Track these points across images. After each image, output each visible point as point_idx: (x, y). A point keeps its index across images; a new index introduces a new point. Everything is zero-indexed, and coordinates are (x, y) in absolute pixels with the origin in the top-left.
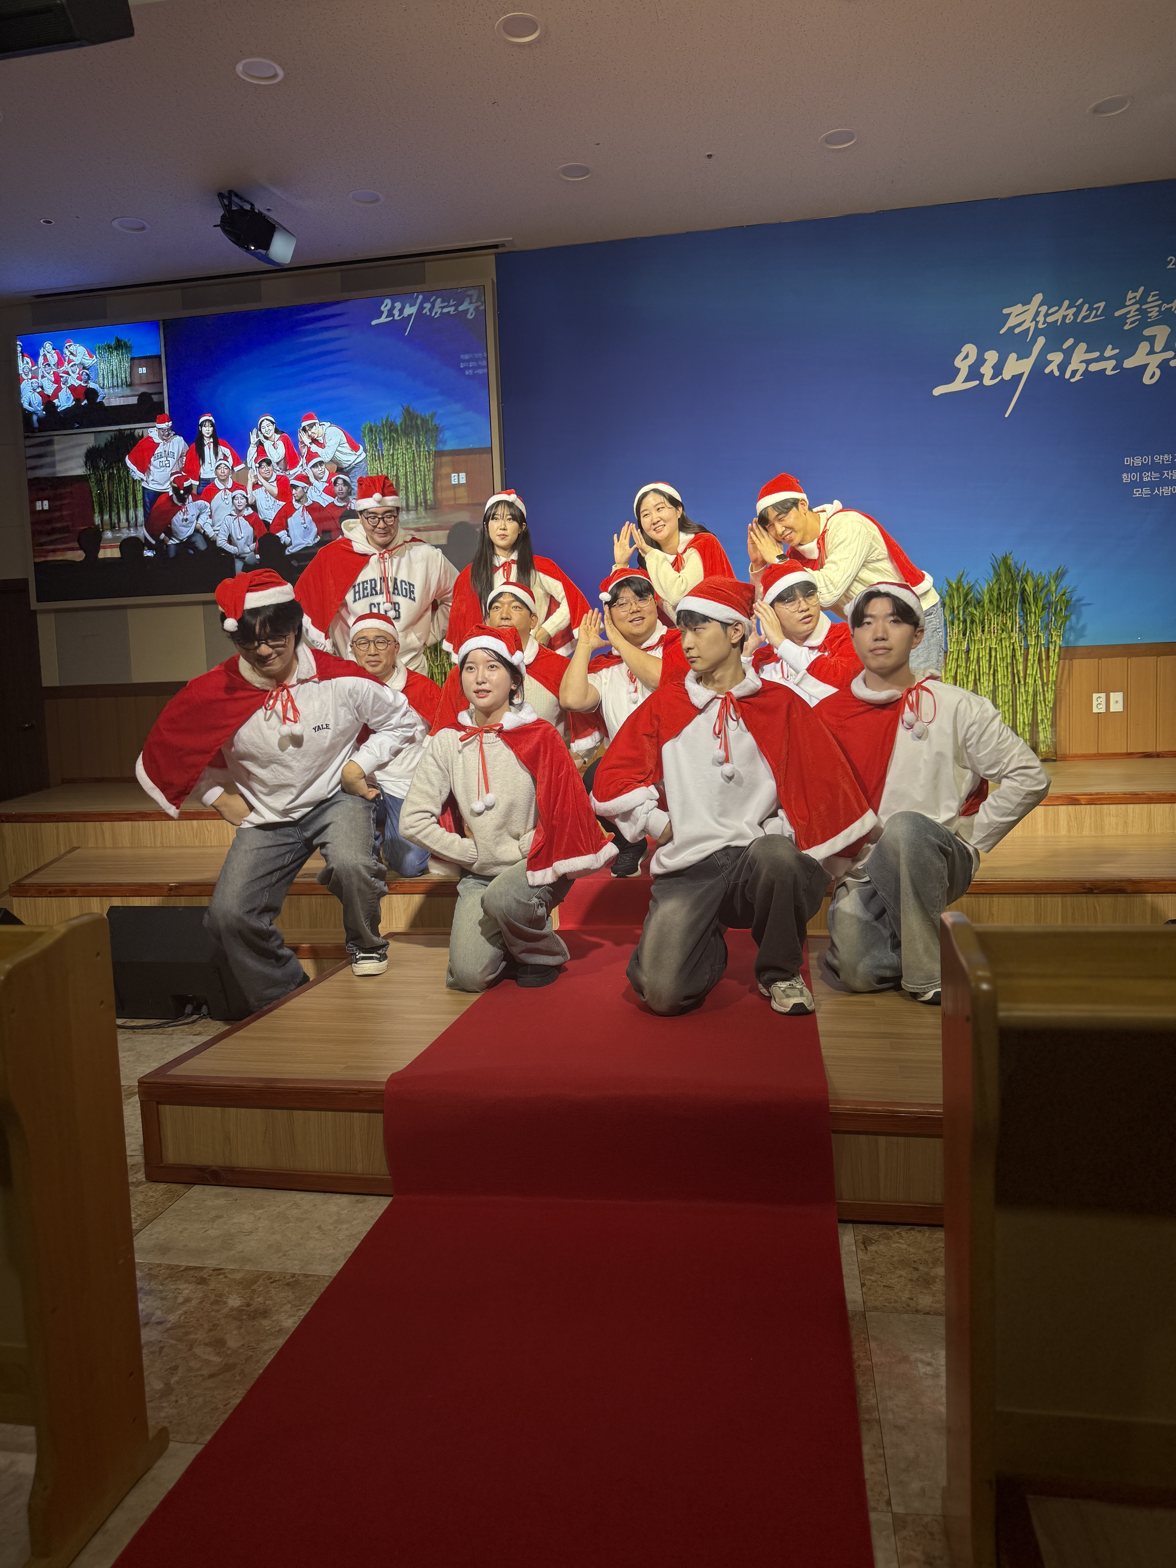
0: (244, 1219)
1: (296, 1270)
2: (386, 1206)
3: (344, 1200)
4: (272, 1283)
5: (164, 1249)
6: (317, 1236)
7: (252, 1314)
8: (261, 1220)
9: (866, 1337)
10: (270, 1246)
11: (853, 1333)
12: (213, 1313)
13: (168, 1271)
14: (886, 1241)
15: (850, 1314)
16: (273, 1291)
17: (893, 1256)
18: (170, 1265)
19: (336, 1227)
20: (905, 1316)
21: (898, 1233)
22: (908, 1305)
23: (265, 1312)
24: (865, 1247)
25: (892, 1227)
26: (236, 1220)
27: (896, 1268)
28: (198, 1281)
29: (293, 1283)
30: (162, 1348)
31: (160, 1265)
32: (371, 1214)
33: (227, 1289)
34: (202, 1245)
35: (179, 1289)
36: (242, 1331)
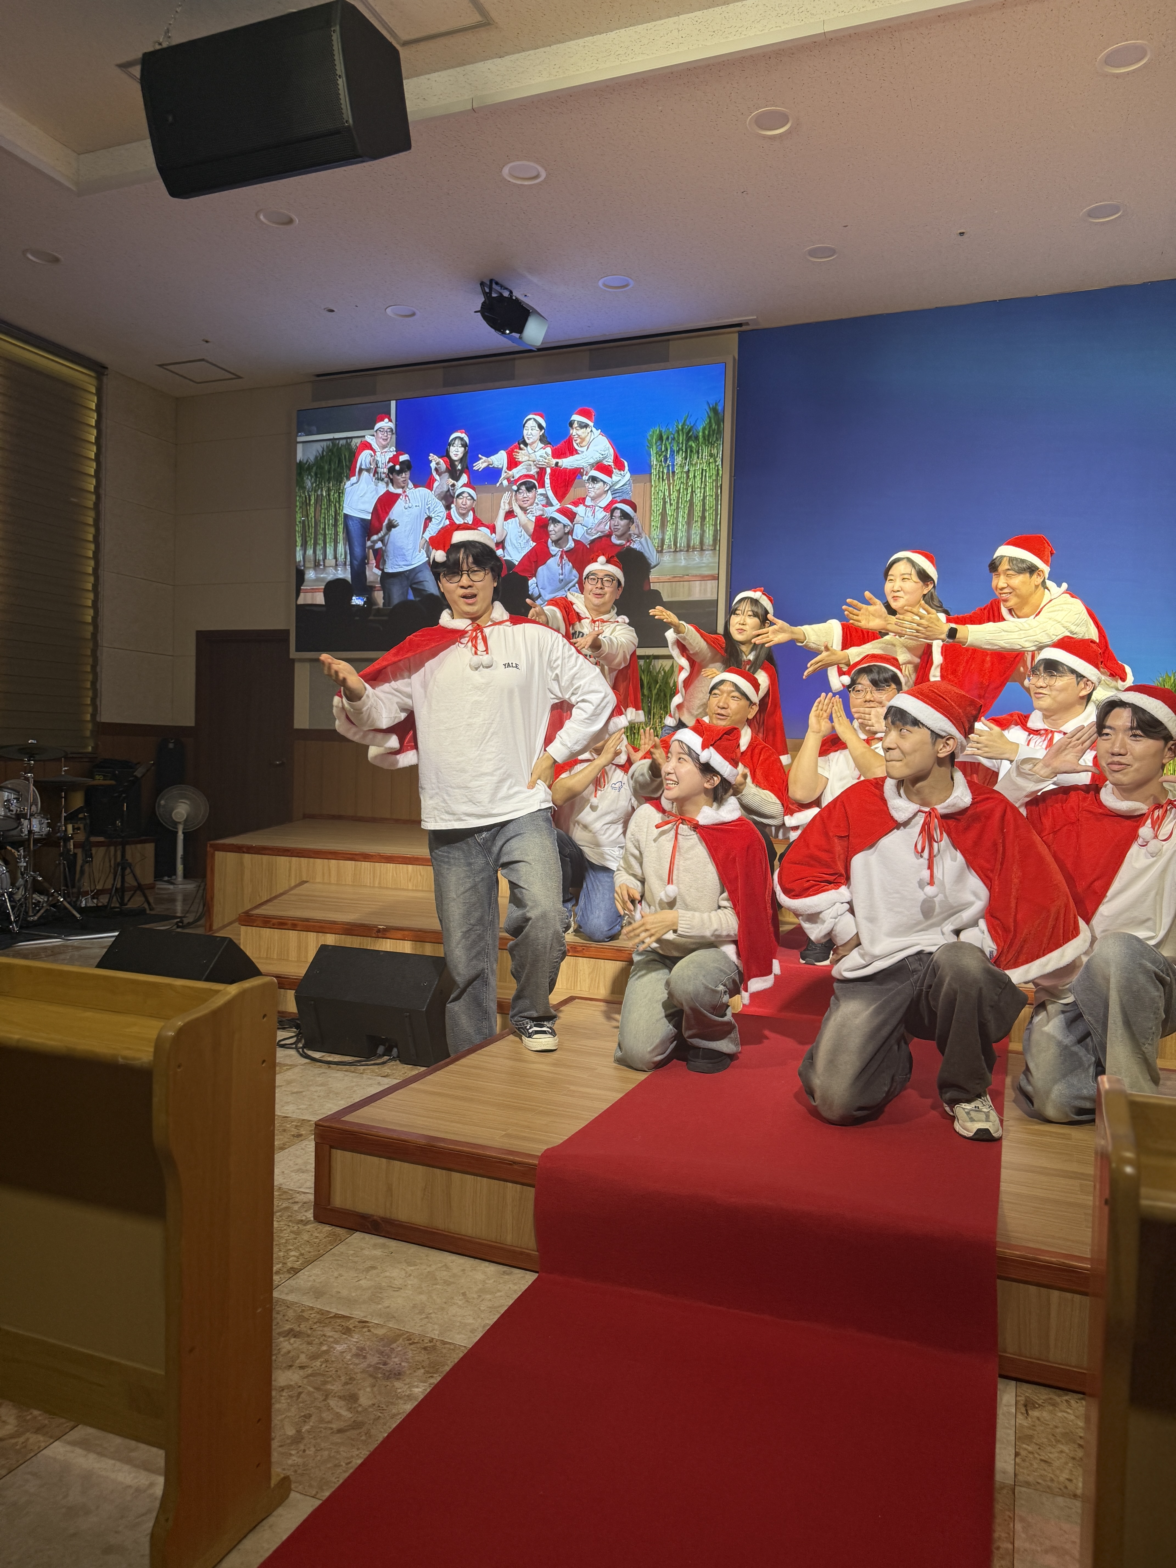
0: (395, 1273)
1: (435, 1335)
2: (530, 1283)
3: (491, 1269)
4: (410, 1344)
5: (318, 1293)
6: (460, 1303)
7: (387, 1374)
8: (412, 1277)
9: (1012, 1515)
10: (415, 1306)
11: (998, 1507)
12: (351, 1367)
13: (318, 1316)
14: (1051, 1408)
15: (997, 1485)
16: (410, 1354)
17: (1056, 1427)
18: (321, 1310)
19: (480, 1296)
20: (1060, 1500)
21: (1067, 1401)
22: (1066, 1487)
23: (399, 1374)
24: (1027, 1410)
25: (1061, 1392)
26: (387, 1274)
27: (1058, 1441)
28: (343, 1331)
29: (430, 1347)
30: (300, 1393)
31: (312, 1308)
32: (516, 1288)
33: (368, 1343)
34: (354, 1294)
35: (325, 1336)
36: (375, 1389)
